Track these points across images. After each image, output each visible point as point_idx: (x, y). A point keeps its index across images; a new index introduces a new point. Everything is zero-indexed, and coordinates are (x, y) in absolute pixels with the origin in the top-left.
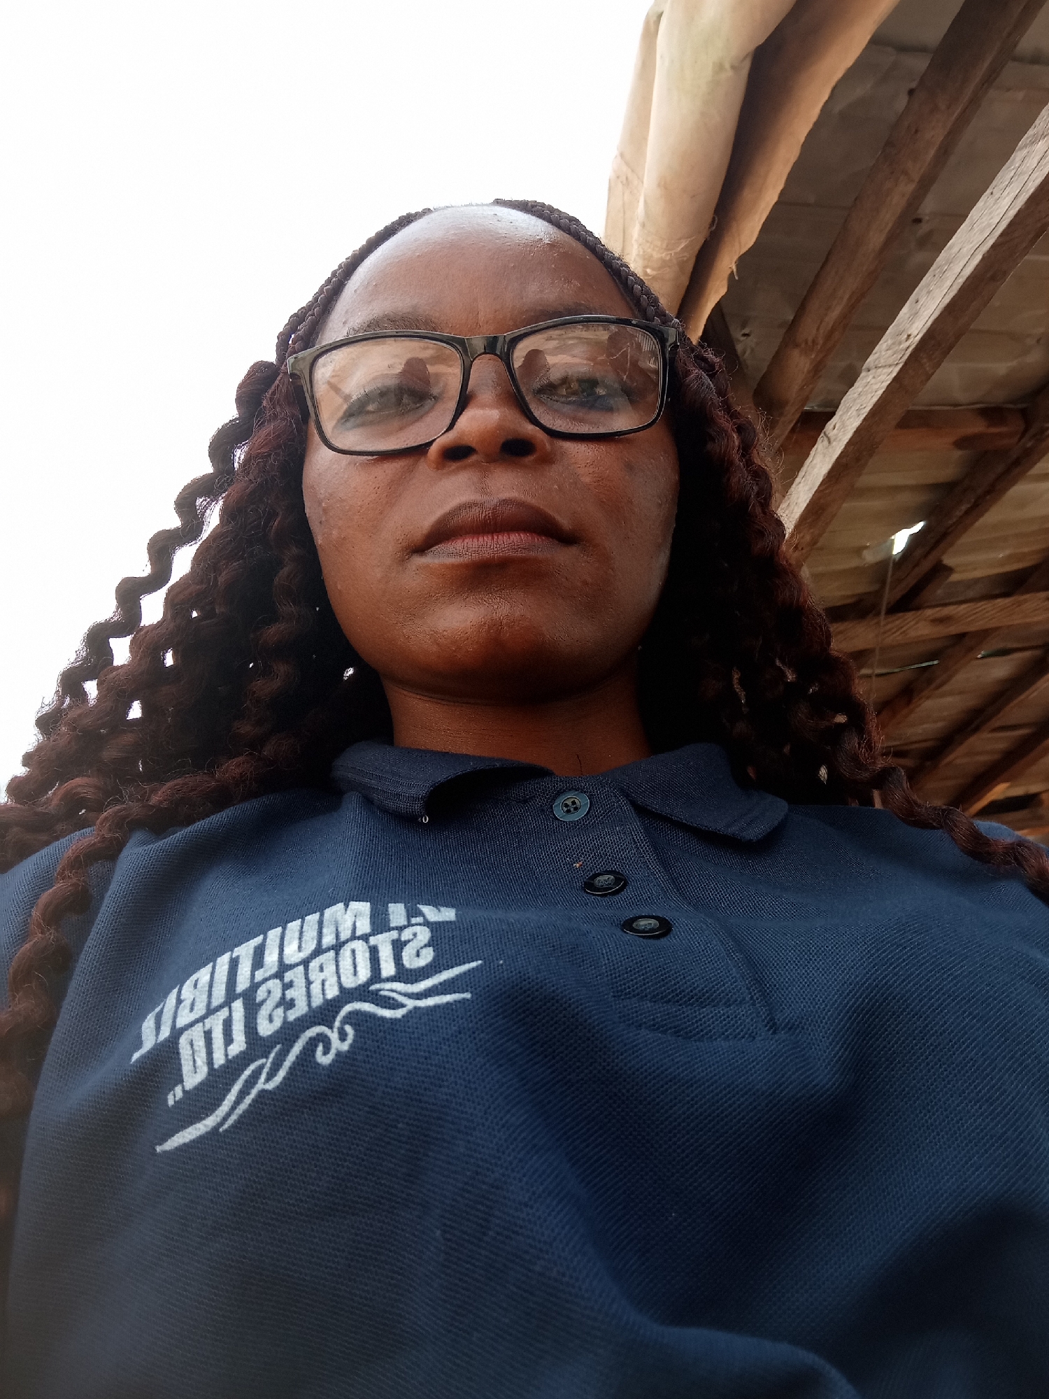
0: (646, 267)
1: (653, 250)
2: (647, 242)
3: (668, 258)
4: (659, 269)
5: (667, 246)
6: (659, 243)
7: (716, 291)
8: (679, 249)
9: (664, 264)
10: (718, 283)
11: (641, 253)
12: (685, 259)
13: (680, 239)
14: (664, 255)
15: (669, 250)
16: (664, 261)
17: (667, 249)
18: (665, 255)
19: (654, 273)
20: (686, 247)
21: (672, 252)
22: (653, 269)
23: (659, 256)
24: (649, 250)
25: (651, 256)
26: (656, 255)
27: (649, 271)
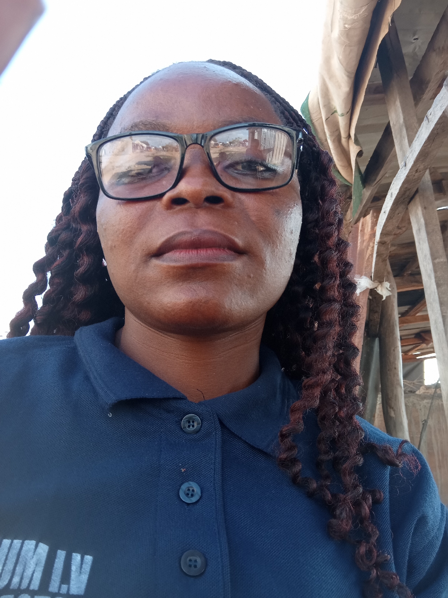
0: (345, 24)
1: (348, 15)
2: (344, 11)
3: (356, 18)
4: (352, 24)
5: (355, 12)
6: (350, 11)
7: (384, 32)
8: (361, 12)
9: (354, 21)
10: (385, 26)
11: (342, 17)
12: (366, 16)
13: (362, 7)
15: (355, 14)
16: (354, 20)
18: (354, 17)
19: (350, 26)
20: (366, 10)
21: (358, 14)
22: (349, 25)
23: (351, 17)
24: (346, 16)
25: (347, 18)
26: (350, 18)
27: (346, 26)
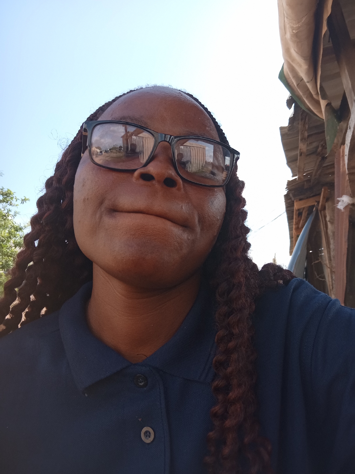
0: (293, 31)
6: (294, 22)
8: (303, 21)
9: (299, 28)
11: (290, 26)
12: (307, 21)
13: (303, 17)
14: (298, 25)
17: (298, 23)
19: (297, 31)
21: (301, 23)
26: (295, 26)
